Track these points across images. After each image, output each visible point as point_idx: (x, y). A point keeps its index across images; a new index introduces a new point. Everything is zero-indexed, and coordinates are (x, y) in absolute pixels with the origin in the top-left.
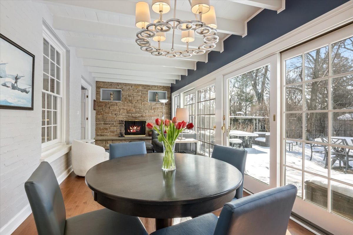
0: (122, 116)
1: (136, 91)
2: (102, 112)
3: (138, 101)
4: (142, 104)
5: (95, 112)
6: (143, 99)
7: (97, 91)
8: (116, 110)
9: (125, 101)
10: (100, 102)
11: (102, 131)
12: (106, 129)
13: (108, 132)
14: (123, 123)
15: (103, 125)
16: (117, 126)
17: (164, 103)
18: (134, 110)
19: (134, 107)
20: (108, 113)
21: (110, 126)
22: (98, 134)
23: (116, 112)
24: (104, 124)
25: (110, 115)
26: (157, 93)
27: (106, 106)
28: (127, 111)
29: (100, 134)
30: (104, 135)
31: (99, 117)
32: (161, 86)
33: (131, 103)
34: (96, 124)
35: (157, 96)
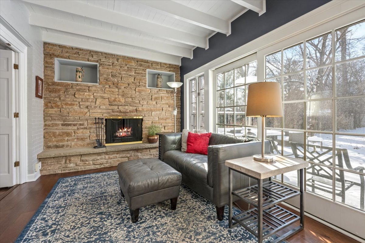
0: (99, 111)
1: (126, 68)
2: (59, 103)
3: (129, 84)
4: (137, 90)
5: (42, 102)
6: (138, 83)
7: (46, 62)
8: (87, 100)
9: (106, 84)
10: (54, 84)
11: (60, 138)
12: (68, 134)
13: (73, 140)
14: (103, 123)
15: (60, 126)
16: (90, 128)
17: (176, 89)
18: (123, 100)
19: (123, 96)
20: (72, 105)
21: (76, 128)
22: (50, 144)
23: (88, 104)
24: (63, 125)
25: (76, 108)
26: (159, 75)
27: (66, 91)
28: (109, 102)
29: (55, 143)
30: (63, 146)
31: (51, 111)
32: (166, 64)
33: (117, 87)
34: (45, 125)
35: (159, 80)
